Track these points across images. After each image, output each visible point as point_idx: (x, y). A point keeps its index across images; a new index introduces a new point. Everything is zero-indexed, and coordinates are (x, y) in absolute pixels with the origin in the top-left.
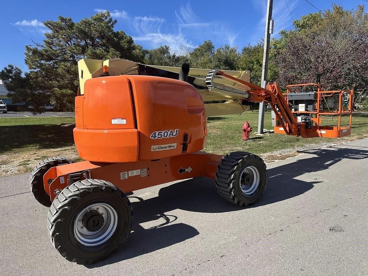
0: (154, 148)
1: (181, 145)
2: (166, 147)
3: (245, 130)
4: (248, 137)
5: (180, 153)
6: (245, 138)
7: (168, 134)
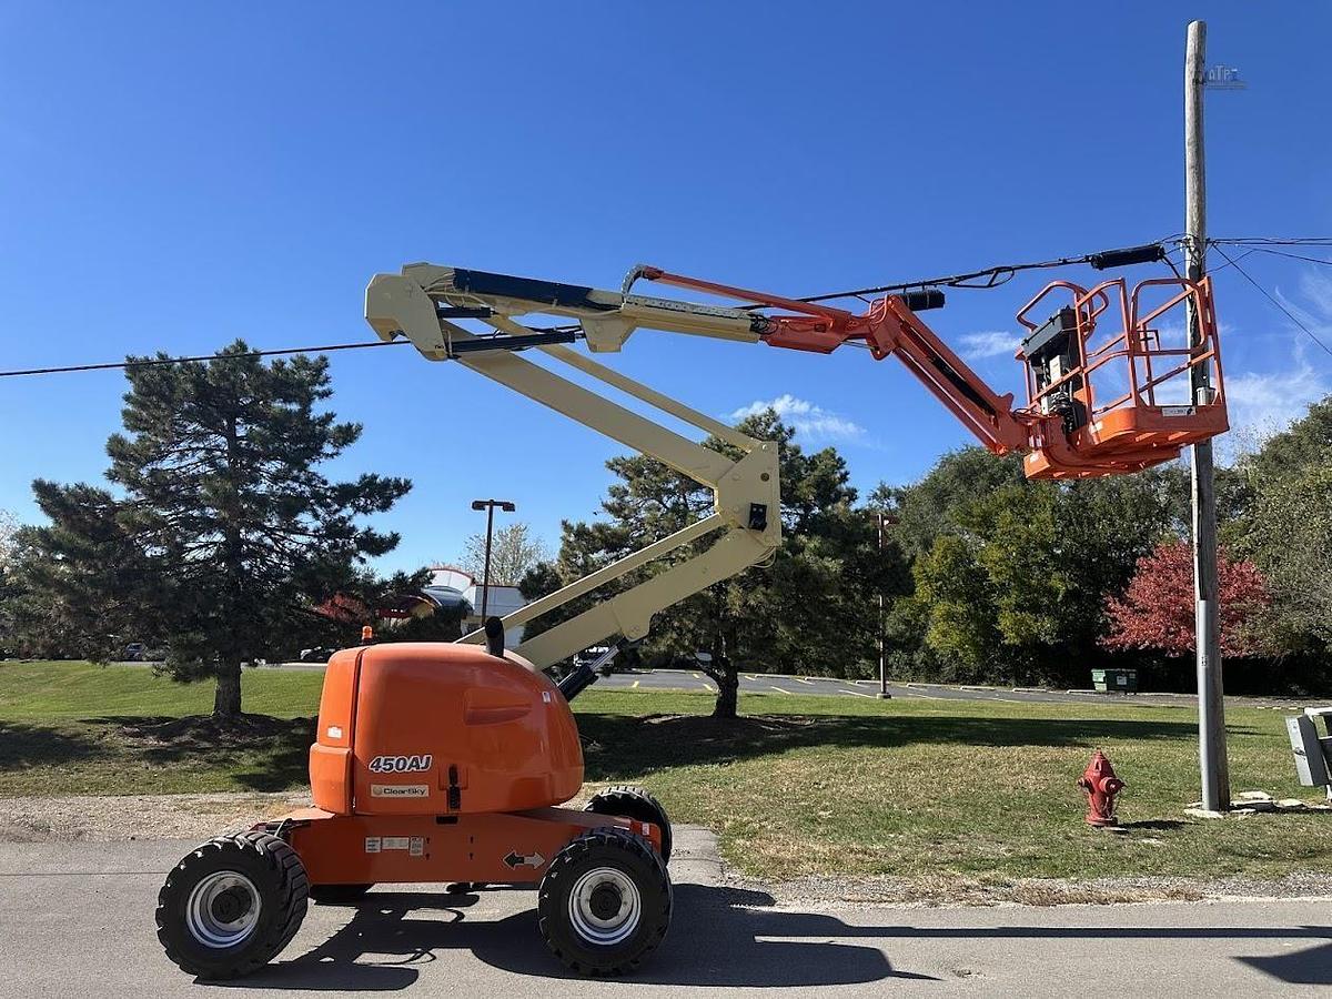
0: (378, 790)
1: (440, 792)
2: (403, 792)
3: (1088, 784)
4: (1104, 814)
5: (443, 808)
6: (1093, 818)
7: (406, 764)
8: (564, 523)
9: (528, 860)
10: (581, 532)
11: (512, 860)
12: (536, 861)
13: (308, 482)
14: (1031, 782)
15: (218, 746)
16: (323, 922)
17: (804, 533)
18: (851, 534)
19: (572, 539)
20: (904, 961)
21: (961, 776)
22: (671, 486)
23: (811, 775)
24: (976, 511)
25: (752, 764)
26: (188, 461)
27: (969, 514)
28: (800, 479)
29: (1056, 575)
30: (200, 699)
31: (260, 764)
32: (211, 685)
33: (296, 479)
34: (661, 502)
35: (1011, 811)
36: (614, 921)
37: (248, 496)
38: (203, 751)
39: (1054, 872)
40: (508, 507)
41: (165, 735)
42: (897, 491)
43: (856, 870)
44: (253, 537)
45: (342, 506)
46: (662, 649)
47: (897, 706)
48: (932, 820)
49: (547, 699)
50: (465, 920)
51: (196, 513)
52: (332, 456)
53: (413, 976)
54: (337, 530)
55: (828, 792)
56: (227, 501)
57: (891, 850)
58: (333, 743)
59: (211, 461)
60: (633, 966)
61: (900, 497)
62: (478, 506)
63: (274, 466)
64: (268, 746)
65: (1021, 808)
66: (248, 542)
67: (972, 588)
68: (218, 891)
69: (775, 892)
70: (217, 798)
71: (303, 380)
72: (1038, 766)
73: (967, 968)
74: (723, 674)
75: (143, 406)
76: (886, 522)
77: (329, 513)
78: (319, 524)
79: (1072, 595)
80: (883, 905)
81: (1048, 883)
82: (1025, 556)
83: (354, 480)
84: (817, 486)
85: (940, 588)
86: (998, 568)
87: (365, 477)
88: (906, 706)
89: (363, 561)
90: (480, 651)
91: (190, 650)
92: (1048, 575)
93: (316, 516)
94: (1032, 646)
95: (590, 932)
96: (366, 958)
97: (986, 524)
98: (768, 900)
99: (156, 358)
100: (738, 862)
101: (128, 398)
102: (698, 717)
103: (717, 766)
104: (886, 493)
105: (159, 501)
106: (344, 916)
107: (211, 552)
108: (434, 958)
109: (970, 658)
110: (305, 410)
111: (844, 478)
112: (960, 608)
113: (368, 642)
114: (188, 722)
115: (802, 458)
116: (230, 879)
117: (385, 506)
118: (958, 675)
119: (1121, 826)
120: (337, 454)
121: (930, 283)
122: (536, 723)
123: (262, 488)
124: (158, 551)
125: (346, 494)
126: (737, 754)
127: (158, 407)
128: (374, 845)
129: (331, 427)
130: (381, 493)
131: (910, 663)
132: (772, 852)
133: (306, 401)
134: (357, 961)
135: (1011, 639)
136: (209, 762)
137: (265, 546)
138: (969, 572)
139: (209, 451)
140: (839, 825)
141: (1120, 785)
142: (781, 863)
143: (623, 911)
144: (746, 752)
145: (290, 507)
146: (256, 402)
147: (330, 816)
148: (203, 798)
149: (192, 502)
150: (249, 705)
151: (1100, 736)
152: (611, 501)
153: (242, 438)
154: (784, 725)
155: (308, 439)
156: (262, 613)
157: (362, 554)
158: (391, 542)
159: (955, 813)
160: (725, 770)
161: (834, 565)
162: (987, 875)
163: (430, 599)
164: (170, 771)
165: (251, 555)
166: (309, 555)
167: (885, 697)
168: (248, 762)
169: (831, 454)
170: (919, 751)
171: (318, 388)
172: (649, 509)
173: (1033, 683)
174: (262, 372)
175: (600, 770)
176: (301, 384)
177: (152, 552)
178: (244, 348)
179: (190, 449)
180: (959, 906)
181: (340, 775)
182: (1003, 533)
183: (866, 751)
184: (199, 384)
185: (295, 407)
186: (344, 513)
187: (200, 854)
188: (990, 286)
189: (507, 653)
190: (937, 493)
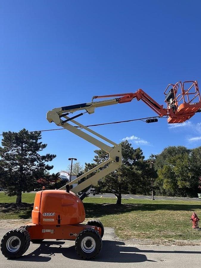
0: (44, 220)
1: (56, 220)
2: (49, 220)
3: (192, 219)
4: (196, 226)
5: (57, 223)
6: (193, 227)
7: (49, 214)
8: (86, 163)
9: (74, 235)
10: (89, 165)
11: (71, 235)
12: (75, 235)
13: (36, 156)
14: (181, 219)
15: (16, 209)
16: (33, 247)
17: (134, 165)
18: (143, 165)
19: (87, 166)
20: (150, 258)
21: (167, 217)
22: (107, 156)
23: (135, 217)
24: (172, 160)
25: (124, 214)
26: (14, 151)
27: (170, 160)
28: (133, 154)
29: (189, 173)
30: (13, 199)
31: (24, 213)
32: (16, 197)
33: (34, 155)
34: (105, 159)
35: (176, 225)
36: (90, 248)
37: (25, 159)
38: (13, 210)
39: (184, 238)
40: (76, 159)
41: (6, 207)
42: (155, 156)
43: (143, 238)
44: (25, 167)
45: (43, 160)
46: (105, 190)
47: (156, 202)
48: (160, 226)
49: (78, 201)
50: (62, 247)
51: (14, 162)
52: (41, 150)
53: (50, 259)
54: (42, 165)
55: (139, 221)
56: (20, 160)
57: (150, 233)
58: (36, 210)
59: (18, 152)
60: (94, 257)
61: (156, 157)
62: (70, 159)
63: (30, 152)
64: (26, 209)
65: (179, 224)
66: (24, 168)
67: (171, 176)
68: (13, 240)
69: (125, 242)
70: (15, 220)
71: (36, 136)
72: (183, 215)
73: (163, 259)
74: (118, 195)
75: (5, 141)
76: (152, 162)
77: (40, 162)
78: (38, 164)
79: (193, 177)
80: (148, 245)
81: (183, 241)
82: (182, 169)
83: (45, 155)
84: (136, 155)
85: (165, 176)
86: (177, 172)
87: (47, 154)
88: (157, 202)
89: (46, 171)
90: (64, 191)
91: (11, 190)
92: (188, 173)
93: (38, 162)
94: (185, 188)
95: (85, 250)
96: (41, 255)
97: (174, 162)
98: (124, 244)
99: (8, 132)
100: (118, 235)
101: (2, 140)
102: (113, 204)
103: (116, 215)
104: (153, 156)
105: (7, 160)
106: (38, 246)
107: (17, 169)
108: (55, 255)
109: (172, 191)
110: (36, 142)
111: (142, 154)
112: (169, 180)
113: (44, 190)
114: (11, 204)
115: (133, 150)
116: (15, 238)
117: (51, 160)
118: (170, 195)
119: (199, 229)
120: (42, 150)
121: (155, 117)
122: (75, 206)
123: (27, 157)
124: (7, 169)
125: (43, 158)
126: (121, 212)
127: (8, 141)
128: (44, 231)
129: (41, 145)
130: (50, 157)
131: (160, 192)
132: (126, 233)
133: (37, 140)
134: (39, 255)
135: (180, 187)
136: (15, 213)
137: (27, 168)
138: (171, 173)
139: (18, 150)
140: (140, 228)
141: (199, 219)
142: (127, 236)
143: (92, 246)
144: (123, 212)
145: (32, 161)
146: (27, 140)
147: (35, 225)
148: (13, 220)
149: (14, 160)
150: (23, 201)
151: (197, 208)
152: (95, 159)
153: (24, 147)
154: (131, 206)
155: (37, 147)
156: (26, 182)
157: (46, 170)
158: (52, 167)
159: (165, 225)
160: (118, 216)
161: (140, 172)
162: (170, 239)
163: (60, 178)
164: (7, 214)
165: (25, 170)
166: (36, 170)
167: (153, 200)
168: (22, 213)
169: (139, 149)
170: (158, 212)
171: (39, 137)
172: (102, 160)
173: (185, 196)
174: (28, 135)
175: (92, 215)
176: (36, 137)
177: (6, 169)
178: (25, 130)
179: (14, 149)
180: (163, 245)
181: (37, 217)
182: (178, 164)
183: (147, 212)
184: (16, 137)
185: (34, 141)
186: (43, 162)
187: (10, 232)
188: (167, 117)
189: (70, 192)
190: (164, 156)
